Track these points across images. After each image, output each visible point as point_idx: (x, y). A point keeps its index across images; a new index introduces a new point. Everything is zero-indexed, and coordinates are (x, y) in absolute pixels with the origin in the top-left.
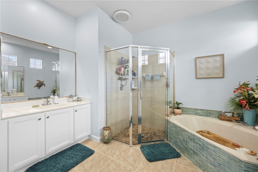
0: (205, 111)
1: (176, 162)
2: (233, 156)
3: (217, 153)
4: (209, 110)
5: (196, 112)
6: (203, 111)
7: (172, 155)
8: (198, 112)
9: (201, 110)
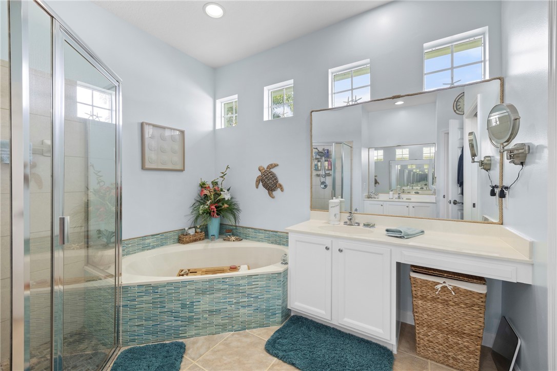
0: (159, 236)
1: (193, 359)
2: (272, 274)
3: (253, 283)
4: (165, 233)
5: (142, 244)
6: (156, 236)
7: (174, 357)
8: (148, 241)
9: (152, 235)
